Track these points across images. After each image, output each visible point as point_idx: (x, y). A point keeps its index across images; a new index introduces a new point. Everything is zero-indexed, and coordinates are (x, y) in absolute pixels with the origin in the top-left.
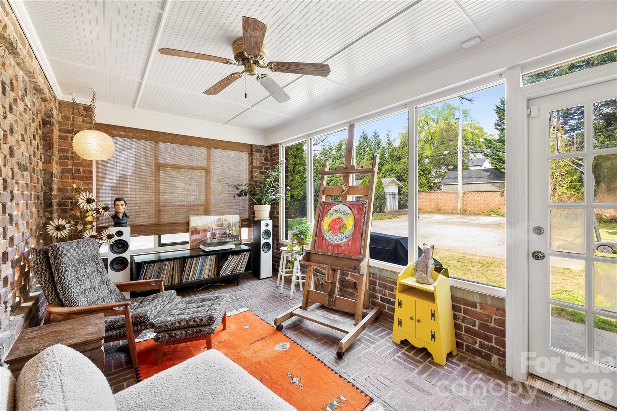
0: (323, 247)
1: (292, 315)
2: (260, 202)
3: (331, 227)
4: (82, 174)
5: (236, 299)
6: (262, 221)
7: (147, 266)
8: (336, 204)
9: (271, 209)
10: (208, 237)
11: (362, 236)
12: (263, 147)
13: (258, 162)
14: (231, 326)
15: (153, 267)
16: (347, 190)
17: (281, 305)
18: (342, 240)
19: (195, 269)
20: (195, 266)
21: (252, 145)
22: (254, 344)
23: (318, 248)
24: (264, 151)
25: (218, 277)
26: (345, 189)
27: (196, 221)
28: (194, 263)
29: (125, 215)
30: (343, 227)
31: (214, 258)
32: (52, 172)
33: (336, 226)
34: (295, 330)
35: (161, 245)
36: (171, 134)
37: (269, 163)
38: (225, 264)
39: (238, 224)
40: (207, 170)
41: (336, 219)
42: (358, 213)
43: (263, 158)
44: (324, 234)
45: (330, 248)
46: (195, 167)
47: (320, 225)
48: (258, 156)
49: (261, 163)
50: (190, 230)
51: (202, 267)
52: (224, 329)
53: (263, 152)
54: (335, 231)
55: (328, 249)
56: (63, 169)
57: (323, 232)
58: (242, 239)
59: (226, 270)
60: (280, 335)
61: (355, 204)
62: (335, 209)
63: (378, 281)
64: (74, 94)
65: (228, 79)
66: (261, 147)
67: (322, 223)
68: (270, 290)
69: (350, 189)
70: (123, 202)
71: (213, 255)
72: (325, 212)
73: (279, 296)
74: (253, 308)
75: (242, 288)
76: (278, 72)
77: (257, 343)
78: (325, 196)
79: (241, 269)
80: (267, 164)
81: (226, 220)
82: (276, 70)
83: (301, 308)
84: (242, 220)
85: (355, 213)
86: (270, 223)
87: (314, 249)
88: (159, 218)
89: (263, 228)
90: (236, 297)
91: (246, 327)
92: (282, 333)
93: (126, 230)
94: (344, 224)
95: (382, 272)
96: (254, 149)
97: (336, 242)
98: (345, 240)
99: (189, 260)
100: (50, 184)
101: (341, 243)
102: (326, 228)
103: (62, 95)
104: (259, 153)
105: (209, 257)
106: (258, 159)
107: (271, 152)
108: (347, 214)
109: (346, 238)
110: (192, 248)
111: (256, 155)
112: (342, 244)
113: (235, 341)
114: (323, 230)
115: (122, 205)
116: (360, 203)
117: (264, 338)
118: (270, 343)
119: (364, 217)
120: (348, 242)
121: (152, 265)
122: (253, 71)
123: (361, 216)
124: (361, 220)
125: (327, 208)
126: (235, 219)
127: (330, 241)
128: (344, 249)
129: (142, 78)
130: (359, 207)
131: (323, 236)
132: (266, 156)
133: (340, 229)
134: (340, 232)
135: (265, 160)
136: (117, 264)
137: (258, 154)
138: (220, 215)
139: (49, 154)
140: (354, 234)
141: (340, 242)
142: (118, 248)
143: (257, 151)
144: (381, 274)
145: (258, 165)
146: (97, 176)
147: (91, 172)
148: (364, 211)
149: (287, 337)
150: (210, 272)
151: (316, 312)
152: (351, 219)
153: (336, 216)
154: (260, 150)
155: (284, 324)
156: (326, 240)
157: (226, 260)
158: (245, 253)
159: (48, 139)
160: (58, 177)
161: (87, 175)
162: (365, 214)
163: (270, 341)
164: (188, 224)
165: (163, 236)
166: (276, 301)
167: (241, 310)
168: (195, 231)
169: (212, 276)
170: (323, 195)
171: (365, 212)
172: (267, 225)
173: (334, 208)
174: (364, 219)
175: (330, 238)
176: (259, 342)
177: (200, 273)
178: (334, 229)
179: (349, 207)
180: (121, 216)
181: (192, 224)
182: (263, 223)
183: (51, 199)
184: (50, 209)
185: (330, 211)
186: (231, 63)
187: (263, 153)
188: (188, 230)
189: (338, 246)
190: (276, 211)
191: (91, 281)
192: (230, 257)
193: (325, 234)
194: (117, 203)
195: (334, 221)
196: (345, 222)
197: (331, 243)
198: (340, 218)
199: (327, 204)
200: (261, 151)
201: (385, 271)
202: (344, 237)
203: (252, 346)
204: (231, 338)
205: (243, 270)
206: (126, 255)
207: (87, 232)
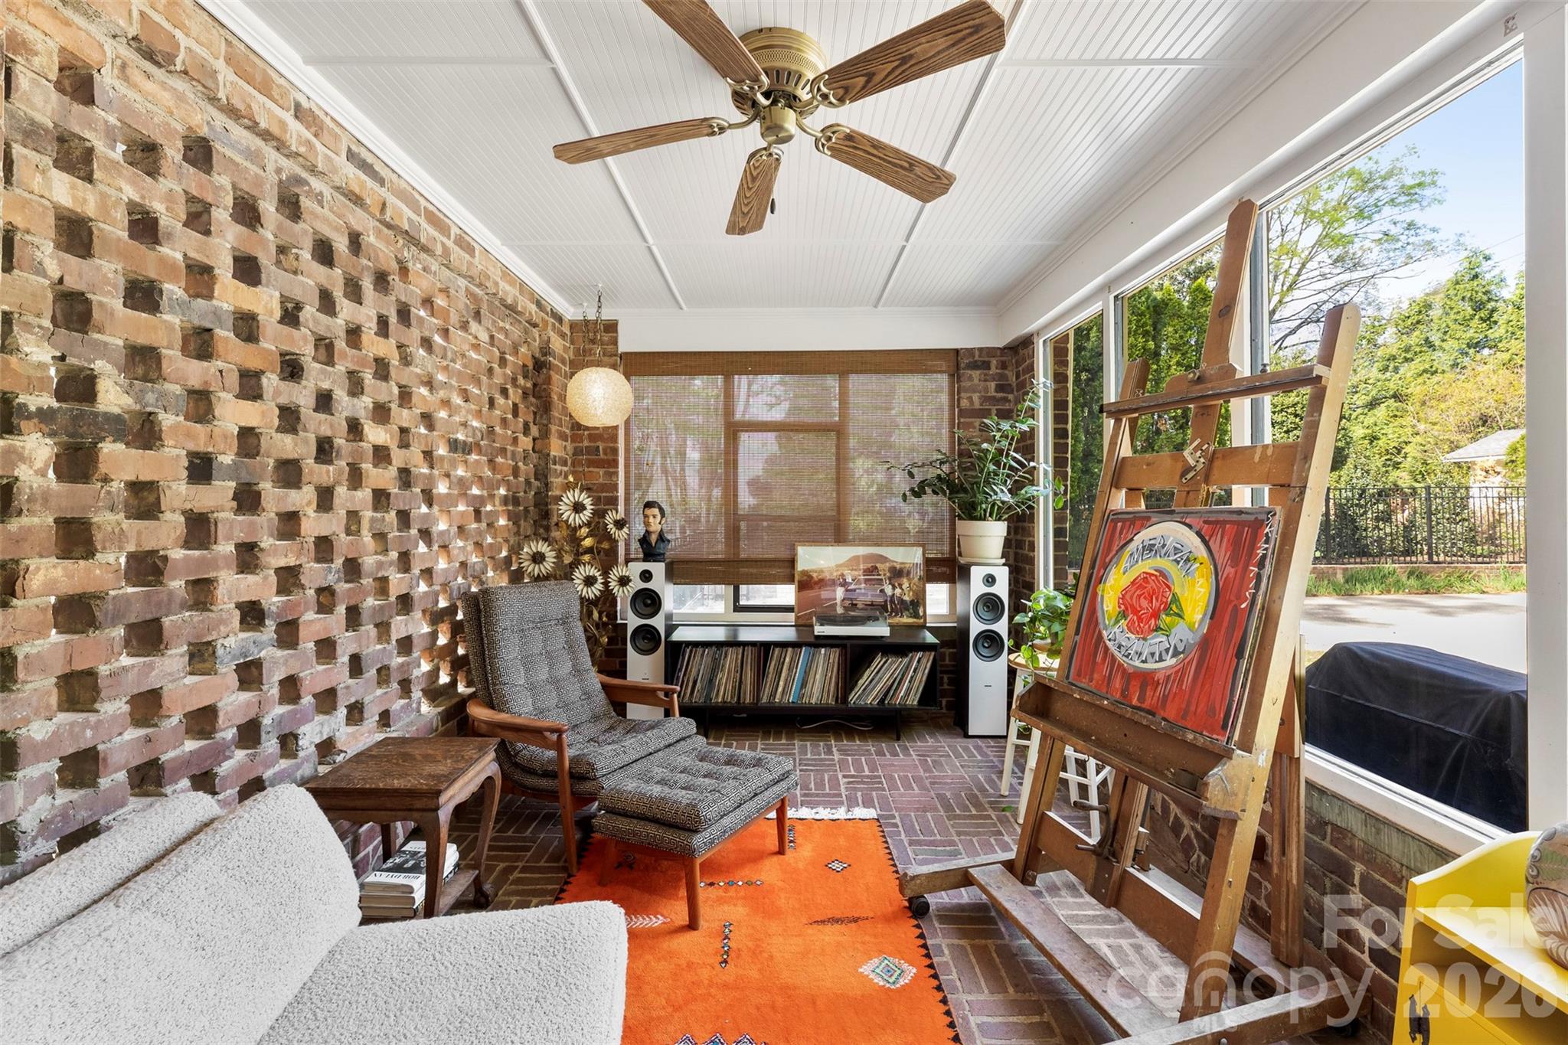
0: (1096, 676)
1: (965, 879)
2: (971, 511)
3: (1127, 607)
4: (602, 456)
5: (868, 777)
6: (973, 569)
7: (691, 651)
8: (1154, 520)
9: (1009, 532)
10: (838, 601)
11: (1239, 654)
12: (990, 351)
13: (976, 397)
14: (801, 854)
15: (702, 655)
16: (1200, 466)
17: (978, 834)
18: (1161, 660)
19: (789, 675)
20: (790, 669)
21: (957, 351)
22: (820, 927)
23: (1079, 675)
24: (994, 362)
25: (844, 706)
26: (1192, 462)
27: (814, 558)
28: (787, 660)
29: (661, 538)
30: (1167, 609)
31: (835, 654)
32: (548, 455)
33: (1144, 603)
34: (964, 934)
35: (738, 608)
36: (755, 353)
37: (1011, 397)
38: (865, 677)
39: (920, 572)
40: (838, 431)
41: (1146, 577)
42: (1234, 560)
43: (992, 385)
44: (1101, 627)
45: (1117, 683)
46: (808, 424)
47: (1095, 594)
48: (976, 381)
49: (986, 399)
50: (797, 578)
51: (806, 673)
52: (781, 851)
53: (993, 367)
54: (1140, 619)
55: (1108, 683)
56: (576, 448)
57: (1100, 620)
58: (928, 612)
59: (868, 691)
60: (907, 930)
61: (1225, 522)
62: (1146, 538)
63: (1359, 868)
64: (585, 304)
65: (754, 179)
66: (984, 352)
67: (1101, 586)
68: (974, 779)
69: (1217, 463)
70: (656, 511)
71: (832, 646)
72: (1115, 548)
73: (990, 803)
74: (894, 817)
75: (905, 750)
76: (852, 100)
77: (829, 928)
78: (1124, 491)
79: (909, 694)
80: (1006, 400)
81: (883, 559)
82: (841, 100)
83: (1009, 865)
84: (928, 562)
85: (1222, 556)
86: (1003, 575)
87: (1067, 677)
88: (736, 546)
89: (978, 588)
90: (873, 769)
91: (836, 866)
92: (918, 926)
93: (658, 569)
94: (1176, 599)
95: (1378, 832)
96: (964, 362)
97: (1137, 663)
98: (1170, 661)
99: (777, 650)
100: (546, 477)
101: (1154, 671)
102: (1110, 608)
103: (572, 310)
104: (978, 372)
105: (823, 651)
106: (979, 386)
107: (1018, 364)
108: (1188, 560)
109: (1176, 654)
110: (801, 622)
111: (970, 378)
112: (1160, 676)
113: (783, 895)
114: (1099, 614)
115: (654, 517)
116: (1244, 517)
117: (855, 920)
118: (863, 943)
119: (1259, 577)
120: (1180, 672)
121: (700, 650)
122: (781, 128)
123: (1246, 569)
124: (1242, 588)
125: (1121, 533)
126: (912, 557)
127: (1118, 656)
128: (1165, 698)
129: (645, 240)
130: (1239, 534)
131: (1100, 635)
132: (1002, 377)
133: (1156, 615)
134: (1158, 629)
135: (1000, 388)
136: (644, 639)
137: (976, 374)
138: (868, 545)
139: (545, 422)
140: (1206, 643)
141: (1151, 666)
142: (646, 605)
143: (974, 366)
144: (1371, 840)
145: (977, 405)
146: (627, 459)
147: (615, 451)
148: (1260, 552)
149: (925, 946)
150: (826, 689)
151: (1081, 896)
152: (1202, 581)
153: (1147, 566)
154: (984, 362)
155: (937, 900)
156: (1107, 649)
157: (869, 667)
158: (920, 654)
159: (543, 394)
160: (569, 462)
161: (610, 457)
162: (1261, 565)
163: (867, 938)
164: (792, 562)
165: (743, 589)
166: (972, 817)
167: (860, 812)
168: (806, 584)
169: (832, 702)
170: (1118, 487)
171: (1264, 557)
172: (990, 580)
173: (1145, 535)
174: (1257, 587)
175: (1119, 647)
176: (837, 927)
177: (801, 688)
178: (1135, 612)
179: (1198, 534)
180: (653, 538)
181: (800, 566)
182: (977, 574)
183: (547, 504)
184: (545, 523)
185: (1132, 546)
186: (722, 130)
187: (993, 370)
188: (790, 579)
189: (1146, 679)
190: (1028, 539)
191: (551, 666)
192: (878, 660)
193: (1106, 629)
194: (648, 512)
195: (1140, 584)
196: (1177, 590)
197: (1120, 665)
198: (1162, 573)
199: (1124, 521)
200: (986, 365)
201: (1395, 834)
202: (1167, 650)
203: (810, 931)
204: (780, 884)
205: (913, 700)
206: (658, 622)
207: (581, 568)
